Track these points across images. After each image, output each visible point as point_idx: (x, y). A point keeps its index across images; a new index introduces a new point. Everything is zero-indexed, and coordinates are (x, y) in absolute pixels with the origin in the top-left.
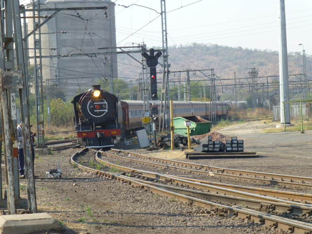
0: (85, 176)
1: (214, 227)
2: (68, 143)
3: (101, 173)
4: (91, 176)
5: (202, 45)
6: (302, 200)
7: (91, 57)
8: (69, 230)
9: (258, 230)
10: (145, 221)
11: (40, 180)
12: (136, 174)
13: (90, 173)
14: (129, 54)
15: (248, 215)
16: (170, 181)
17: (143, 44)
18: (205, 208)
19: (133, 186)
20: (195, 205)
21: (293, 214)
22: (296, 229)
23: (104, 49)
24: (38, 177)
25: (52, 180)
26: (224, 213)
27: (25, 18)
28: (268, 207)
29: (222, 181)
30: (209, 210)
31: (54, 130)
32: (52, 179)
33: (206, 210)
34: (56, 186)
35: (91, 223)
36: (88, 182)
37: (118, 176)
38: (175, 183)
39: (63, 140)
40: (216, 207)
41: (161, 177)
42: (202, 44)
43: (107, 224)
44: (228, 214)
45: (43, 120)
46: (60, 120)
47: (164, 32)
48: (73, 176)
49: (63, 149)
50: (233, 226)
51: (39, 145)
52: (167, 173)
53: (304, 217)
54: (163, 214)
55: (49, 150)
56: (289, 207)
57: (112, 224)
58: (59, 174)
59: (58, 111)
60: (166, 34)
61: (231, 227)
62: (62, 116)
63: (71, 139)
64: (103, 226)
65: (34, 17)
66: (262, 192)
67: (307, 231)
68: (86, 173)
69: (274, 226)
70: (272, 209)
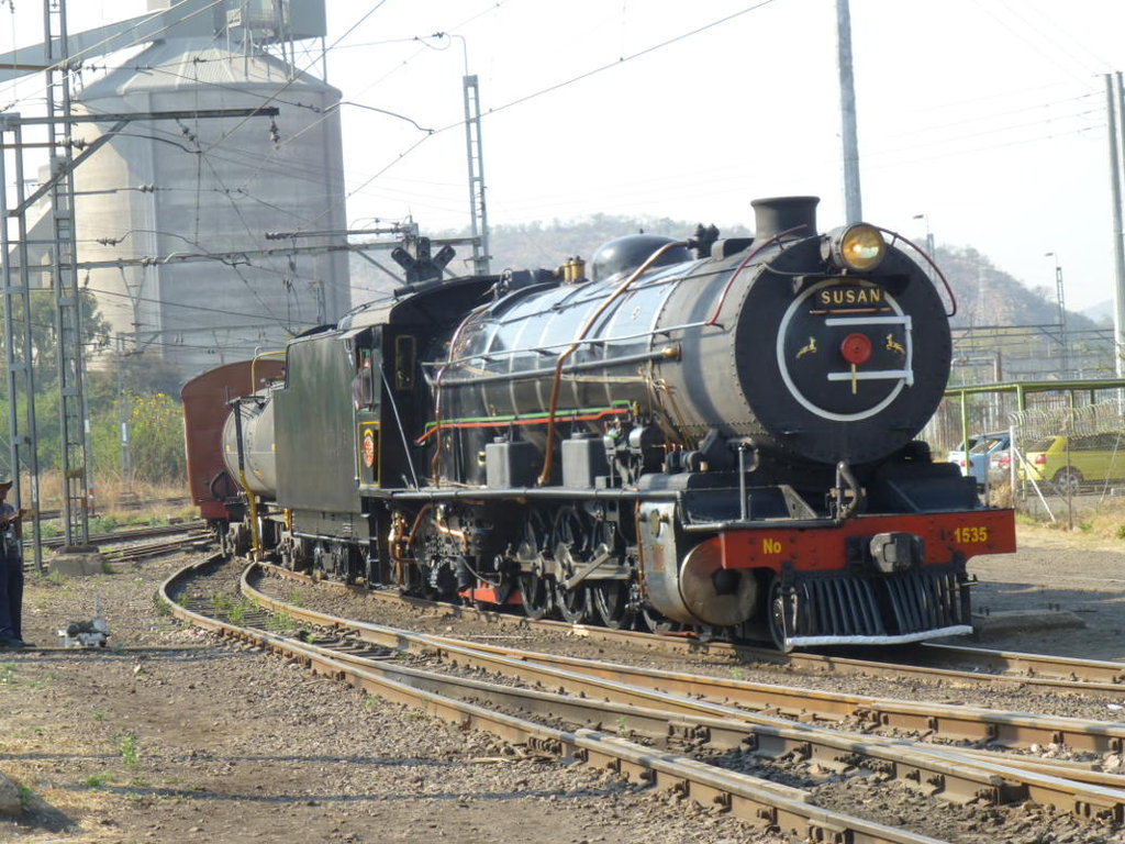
0: (183, 643)
1: (500, 797)
2: (178, 536)
3: (232, 633)
4: (202, 642)
5: (623, 221)
6: (804, 711)
7: (234, 265)
8: (50, 813)
9: (631, 805)
10: (299, 781)
11: (37, 654)
12: (341, 634)
13: (202, 632)
14: (366, 252)
15: (611, 756)
16: (434, 655)
17: (408, 222)
18: (504, 738)
19: (315, 672)
20: (477, 731)
21: (758, 752)
22: (736, 801)
23: (284, 237)
24: (33, 645)
25: (75, 656)
26: (547, 755)
27: (19, 146)
28: (689, 734)
29: (604, 649)
30: (512, 742)
31: (141, 493)
32: (75, 651)
33: (505, 743)
34: (79, 673)
35: (124, 790)
36: (185, 660)
37: (277, 642)
38: (448, 661)
39: (164, 525)
40: (531, 735)
41: (411, 643)
42: (621, 217)
43: (172, 793)
44: (564, 756)
45: (82, 466)
46: (164, 462)
47: (477, 184)
48: (146, 641)
49: (155, 556)
50: (562, 793)
51: (71, 544)
52: (449, 628)
53: (786, 763)
54: (365, 761)
55: (104, 559)
56: (748, 733)
57: (186, 794)
58: (99, 636)
59: (159, 435)
60: (483, 189)
61: (553, 797)
62: (172, 449)
63: (189, 523)
64: (160, 797)
65: (53, 145)
66: (692, 685)
67: (764, 806)
68: (189, 632)
69: (680, 793)
70: (700, 739)
